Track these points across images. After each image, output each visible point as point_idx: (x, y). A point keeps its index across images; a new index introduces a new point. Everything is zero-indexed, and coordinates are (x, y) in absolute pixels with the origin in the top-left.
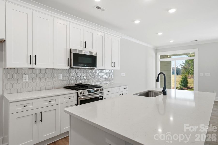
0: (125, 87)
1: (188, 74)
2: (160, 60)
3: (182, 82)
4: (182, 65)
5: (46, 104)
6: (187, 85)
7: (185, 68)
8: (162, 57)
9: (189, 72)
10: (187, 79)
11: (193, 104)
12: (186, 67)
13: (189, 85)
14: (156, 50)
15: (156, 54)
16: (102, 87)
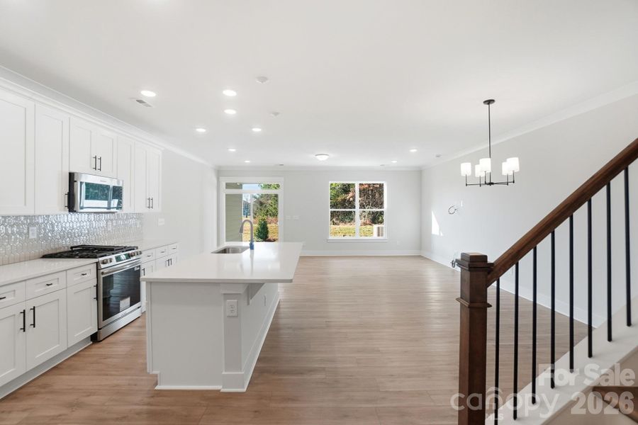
0: (162, 249)
1: (267, 215)
2: (225, 192)
3: (259, 232)
4: (255, 198)
5: (41, 289)
6: (267, 237)
7: (261, 204)
8: (229, 186)
9: (268, 211)
10: (266, 224)
11: (277, 266)
12: (261, 200)
13: (270, 236)
14: (219, 172)
15: (218, 179)
16: (137, 248)
